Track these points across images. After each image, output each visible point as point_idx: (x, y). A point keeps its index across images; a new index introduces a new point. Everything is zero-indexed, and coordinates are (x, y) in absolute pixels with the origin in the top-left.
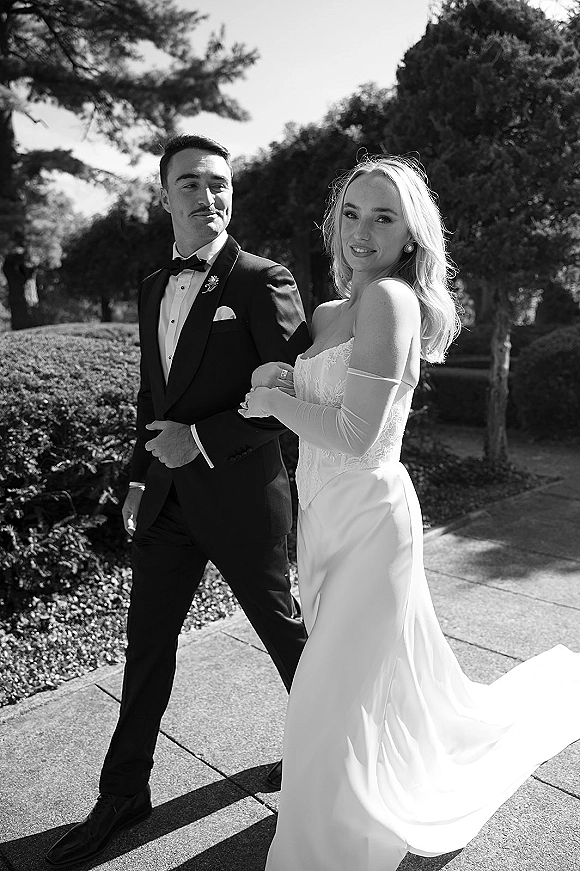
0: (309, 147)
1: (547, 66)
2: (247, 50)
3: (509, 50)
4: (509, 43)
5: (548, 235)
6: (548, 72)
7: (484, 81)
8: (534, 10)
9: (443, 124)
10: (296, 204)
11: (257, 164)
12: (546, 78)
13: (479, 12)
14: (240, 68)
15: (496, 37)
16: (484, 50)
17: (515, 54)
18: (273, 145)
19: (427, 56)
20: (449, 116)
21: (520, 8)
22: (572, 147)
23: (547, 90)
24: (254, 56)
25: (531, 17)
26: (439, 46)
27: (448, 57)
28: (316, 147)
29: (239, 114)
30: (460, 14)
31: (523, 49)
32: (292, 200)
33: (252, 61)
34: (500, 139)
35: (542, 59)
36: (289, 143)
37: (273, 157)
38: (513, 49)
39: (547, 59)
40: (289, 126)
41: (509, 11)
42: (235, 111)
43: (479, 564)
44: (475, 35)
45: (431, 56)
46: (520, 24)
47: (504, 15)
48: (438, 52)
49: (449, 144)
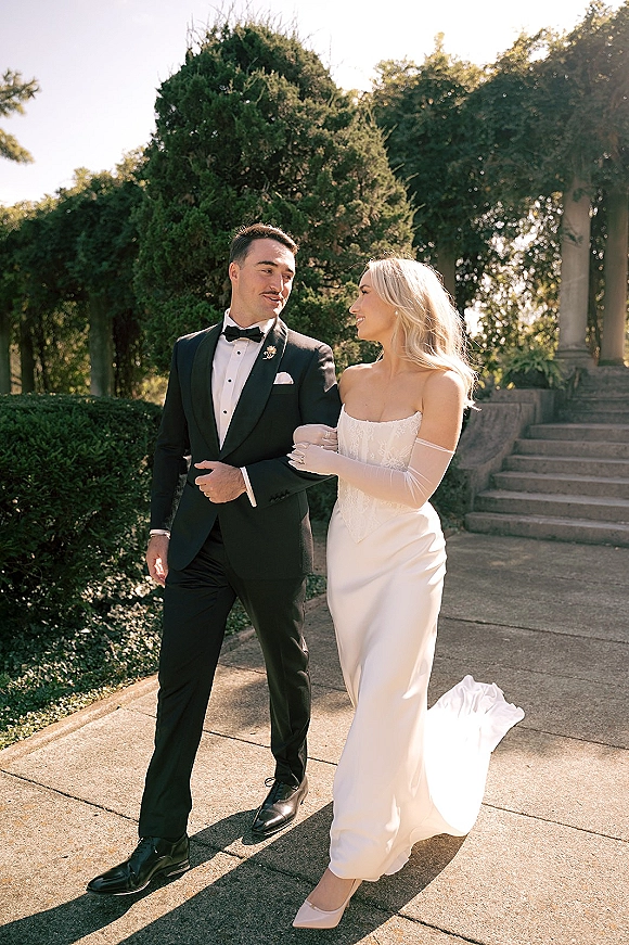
0: (101, 198)
1: (319, 114)
2: (24, 80)
3: (275, 90)
4: (275, 83)
5: (321, 304)
6: (320, 122)
7: (248, 123)
8: (307, 53)
9: (204, 167)
10: (84, 260)
11: (39, 212)
12: (319, 127)
13: (246, 45)
14: (15, 99)
15: (261, 74)
16: (247, 86)
17: (281, 96)
18: (61, 191)
19: (183, 87)
20: (210, 160)
21: (289, 47)
22: (347, 208)
23: (319, 141)
24: (34, 87)
25: (302, 58)
26: (196, 76)
27: (207, 90)
28: (109, 198)
29: (17, 153)
30: (224, 45)
31: (292, 92)
32: (81, 256)
33: (31, 93)
34: (269, 192)
35: (313, 106)
36: (77, 191)
37: (60, 205)
38: (280, 90)
39: (318, 107)
40: (80, 172)
41: (277, 48)
42: (11, 148)
43: (235, 705)
44: (238, 69)
45: (188, 87)
46: (291, 66)
47: (272, 53)
48: (196, 83)
49: (210, 191)
